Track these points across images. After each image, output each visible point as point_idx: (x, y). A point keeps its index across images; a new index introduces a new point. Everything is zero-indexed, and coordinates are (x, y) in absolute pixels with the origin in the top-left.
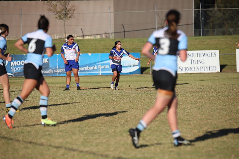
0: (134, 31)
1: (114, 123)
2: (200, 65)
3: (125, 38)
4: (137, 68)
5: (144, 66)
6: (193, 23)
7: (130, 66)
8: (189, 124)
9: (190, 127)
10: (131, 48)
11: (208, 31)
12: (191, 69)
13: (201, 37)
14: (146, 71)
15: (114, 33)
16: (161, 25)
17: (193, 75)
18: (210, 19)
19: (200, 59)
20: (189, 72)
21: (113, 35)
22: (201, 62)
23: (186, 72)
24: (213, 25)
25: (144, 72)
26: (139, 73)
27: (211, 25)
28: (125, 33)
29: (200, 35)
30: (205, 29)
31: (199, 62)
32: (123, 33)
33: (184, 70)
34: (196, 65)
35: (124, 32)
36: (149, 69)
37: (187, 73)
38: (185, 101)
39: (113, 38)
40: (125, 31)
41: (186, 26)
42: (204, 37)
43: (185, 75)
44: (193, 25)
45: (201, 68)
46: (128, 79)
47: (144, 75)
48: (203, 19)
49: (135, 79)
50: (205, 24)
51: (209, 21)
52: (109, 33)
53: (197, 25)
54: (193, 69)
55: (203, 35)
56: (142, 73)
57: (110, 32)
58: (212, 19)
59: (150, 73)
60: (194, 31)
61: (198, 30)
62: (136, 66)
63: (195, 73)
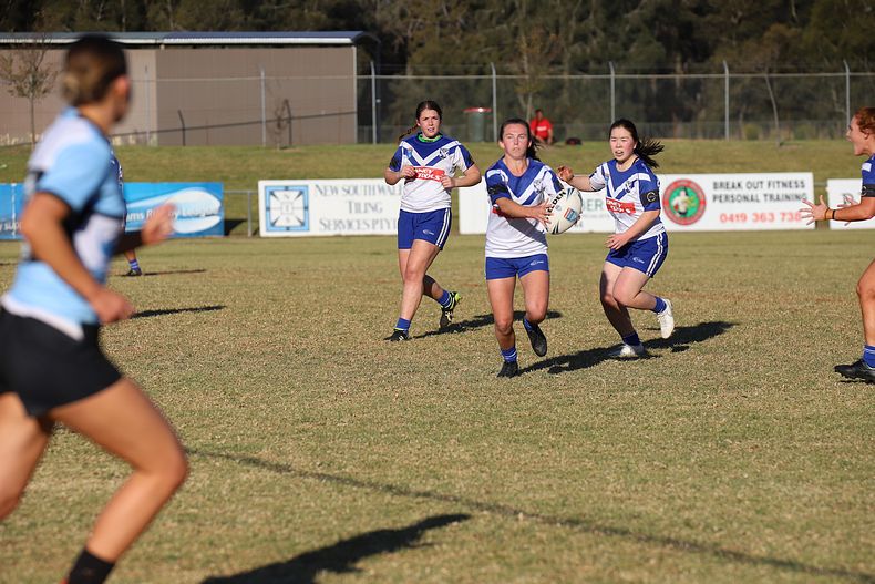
0: (207, 127)
1: (159, 359)
2: (371, 215)
3: (184, 144)
4: (216, 220)
5: (233, 216)
6: (355, 109)
7: (198, 216)
8: (347, 363)
9: (346, 369)
10: (201, 170)
11: (390, 132)
12: (350, 225)
13: (374, 146)
14: (239, 229)
15: (159, 132)
16: (276, 113)
17: (353, 239)
18: (393, 101)
19: (372, 200)
20: (345, 232)
21: (155, 137)
22: (374, 209)
23: (337, 232)
24: (402, 117)
25: (233, 232)
26: (220, 234)
27: (398, 115)
28: (187, 132)
29: (371, 141)
30: (384, 127)
31: (369, 209)
32: (181, 132)
33: (332, 227)
34: (361, 216)
35: (184, 129)
36: (244, 224)
37: (339, 236)
38: (336, 305)
39: (156, 145)
40: (187, 126)
41: (337, 118)
42: (381, 146)
43: (335, 240)
44: (355, 116)
45: (375, 222)
46: (193, 248)
47: (232, 239)
48: (379, 101)
49: (211, 248)
50: (384, 112)
51: (394, 106)
52: (144, 133)
53: (364, 117)
54: (355, 224)
55: (378, 142)
56: (227, 233)
57: (147, 129)
58: (399, 102)
59: (246, 234)
60: (359, 131)
61: (366, 128)
62: (213, 215)
63: (359, 236)
